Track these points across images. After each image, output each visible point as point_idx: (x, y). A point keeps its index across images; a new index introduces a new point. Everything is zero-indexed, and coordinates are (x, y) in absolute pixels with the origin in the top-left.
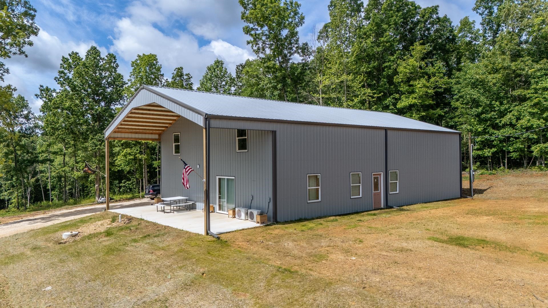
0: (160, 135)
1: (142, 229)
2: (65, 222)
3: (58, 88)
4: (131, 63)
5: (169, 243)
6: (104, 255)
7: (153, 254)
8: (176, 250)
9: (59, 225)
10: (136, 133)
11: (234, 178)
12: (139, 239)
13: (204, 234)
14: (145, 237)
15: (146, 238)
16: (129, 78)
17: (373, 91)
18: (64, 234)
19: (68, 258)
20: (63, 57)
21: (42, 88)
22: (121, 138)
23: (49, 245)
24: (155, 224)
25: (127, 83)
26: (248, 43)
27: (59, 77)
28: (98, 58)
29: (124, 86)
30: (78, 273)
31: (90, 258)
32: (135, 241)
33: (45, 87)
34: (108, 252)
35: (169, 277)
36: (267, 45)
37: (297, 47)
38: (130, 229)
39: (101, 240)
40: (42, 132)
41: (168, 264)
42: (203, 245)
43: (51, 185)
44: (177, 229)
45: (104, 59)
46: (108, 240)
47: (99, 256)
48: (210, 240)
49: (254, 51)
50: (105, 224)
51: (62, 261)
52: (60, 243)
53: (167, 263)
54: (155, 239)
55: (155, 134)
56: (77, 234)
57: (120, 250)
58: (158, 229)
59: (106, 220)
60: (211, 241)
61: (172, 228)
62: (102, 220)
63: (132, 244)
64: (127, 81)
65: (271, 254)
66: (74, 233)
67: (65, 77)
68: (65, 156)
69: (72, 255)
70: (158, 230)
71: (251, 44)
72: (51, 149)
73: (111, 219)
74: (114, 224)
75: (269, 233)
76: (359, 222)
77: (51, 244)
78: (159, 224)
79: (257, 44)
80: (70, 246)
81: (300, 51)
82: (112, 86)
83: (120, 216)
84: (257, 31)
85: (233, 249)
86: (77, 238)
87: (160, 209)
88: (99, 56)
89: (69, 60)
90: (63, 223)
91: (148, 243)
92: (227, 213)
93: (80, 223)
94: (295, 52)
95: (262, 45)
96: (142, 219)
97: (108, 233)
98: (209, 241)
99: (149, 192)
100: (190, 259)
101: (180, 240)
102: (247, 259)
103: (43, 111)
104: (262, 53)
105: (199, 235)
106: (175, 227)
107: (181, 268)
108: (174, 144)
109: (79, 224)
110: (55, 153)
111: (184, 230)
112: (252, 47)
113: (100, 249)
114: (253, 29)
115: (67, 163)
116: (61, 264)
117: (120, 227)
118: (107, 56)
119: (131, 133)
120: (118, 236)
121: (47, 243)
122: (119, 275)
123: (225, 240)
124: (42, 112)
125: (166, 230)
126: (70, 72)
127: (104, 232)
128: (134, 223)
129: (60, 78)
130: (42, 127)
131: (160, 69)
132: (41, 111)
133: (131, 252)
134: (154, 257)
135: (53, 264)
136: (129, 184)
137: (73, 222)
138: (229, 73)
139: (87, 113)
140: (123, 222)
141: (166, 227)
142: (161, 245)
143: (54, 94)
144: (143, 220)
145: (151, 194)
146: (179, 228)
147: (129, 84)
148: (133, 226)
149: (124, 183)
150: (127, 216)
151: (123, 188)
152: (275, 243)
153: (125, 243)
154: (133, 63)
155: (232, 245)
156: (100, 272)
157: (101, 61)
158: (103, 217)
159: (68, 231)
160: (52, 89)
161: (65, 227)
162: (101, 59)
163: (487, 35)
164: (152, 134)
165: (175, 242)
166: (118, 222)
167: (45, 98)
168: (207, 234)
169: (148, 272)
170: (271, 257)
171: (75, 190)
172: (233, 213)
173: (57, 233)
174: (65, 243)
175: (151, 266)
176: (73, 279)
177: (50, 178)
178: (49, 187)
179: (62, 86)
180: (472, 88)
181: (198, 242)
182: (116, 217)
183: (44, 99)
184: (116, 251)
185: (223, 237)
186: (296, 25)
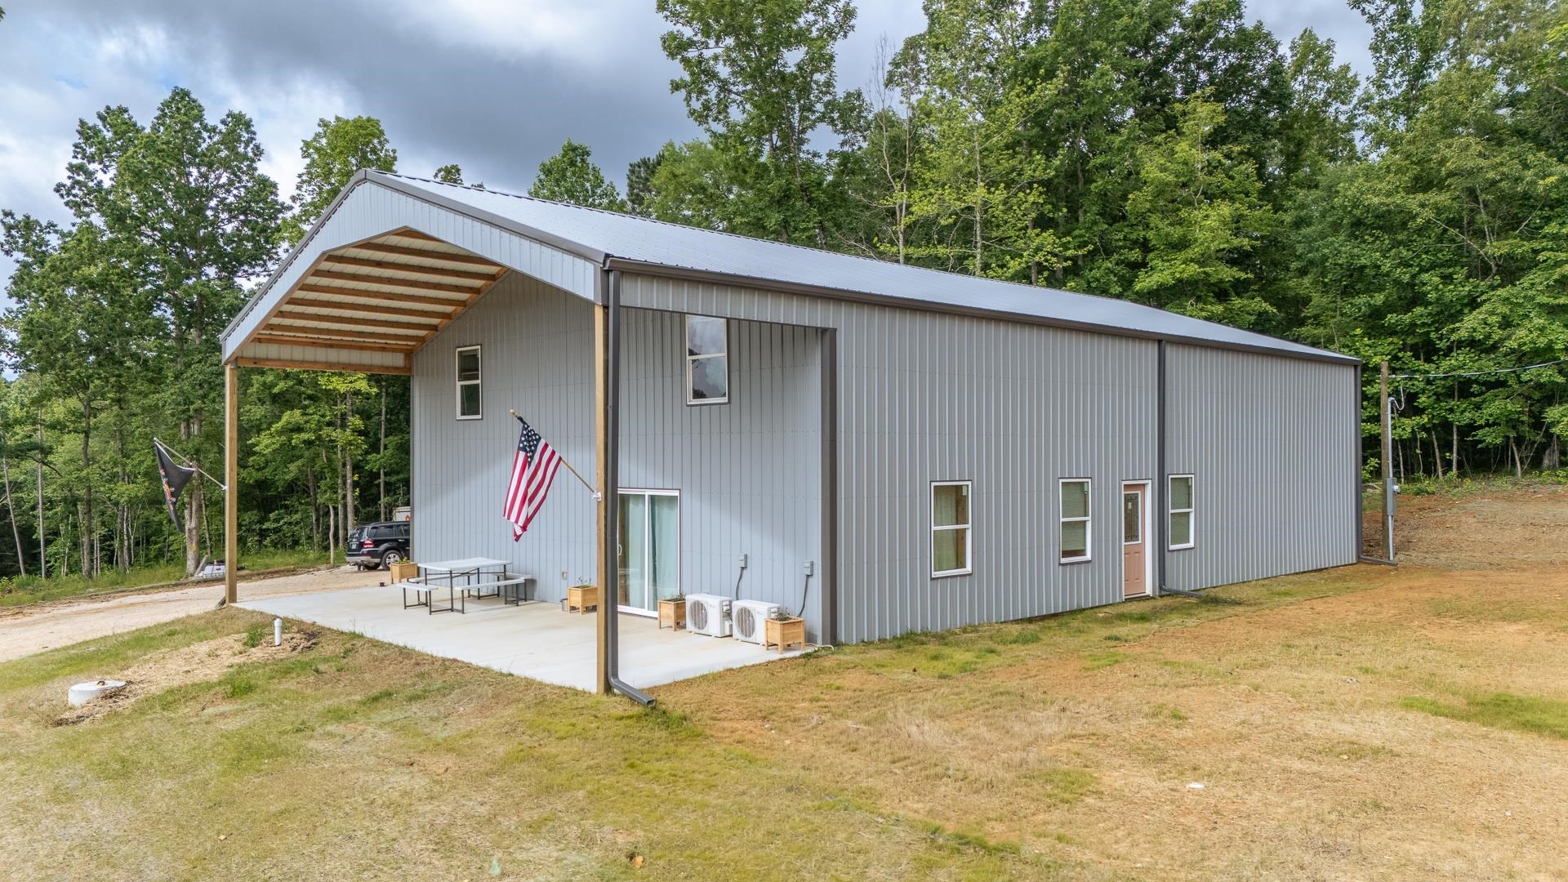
0: (409, 354)
1: (361, 670)
2: (80, 644)
3: (67, 220)
4: (302, 144)
5: (468, 723)
6: (224, 774)
7: (415, 768)
8: (501, 750)
9: (58, 656)
10: (331, 346)
11: (676, 493)
12: (354, 707)
13: (594, 690)
14: (376, 699)
15: (379, 705)
16: (295, 192)
17: (1064, 240)
18: (75, 688)
19: (84, 784)
20: (82, 123)
21: (9, 220)
22: (279, 360)
23: (18, 728)
24: (404, 653)
25: (291, 208)
26: (676, 87)
27: (69, 183)
28: (197, 125)
29: (280, 216)
30: (124, 849)
31: (170, 784)
32: (339, 715)
33: (19, 217)
34: (240, 760)
35: (497, 871)
36: (733, 96)
37: (826, 105)
38: (317, 671)
39: (210, 711)
40: (14, 360)
41: (483, 810)
42: (600, 734)
43: (46, 529)
44: (487, 670)
45: (214, 129)
46: (235, 713)
47: (202, 774)
48: (619, 711)
49: (692, 113)
50: (224, 653)
51: (60, 795)
52: (60, 723)
53: (477, 804)
54: (415, 707)
55: (394, 350)
56: (123, 688)
57: (285, 753)
58: (418, 669)
59: (226, 639)
60: (630, 717)
61: (468, 666)
62: (214, 638)
63: (329, 728)
64: (289, 202)
65: (872, 769)
66: (112, 684)
67: (91, 184)
68: (87, 436)
69: (103, 771)
70: (421, 675)
71: (683, 93)
72: (45, 415)
73: (244, 635)
74: (257, 654)
75: (829, 686)
76: (1113, 643)
77: (27, 723)
78: (419, 654)
79: (702, 92)
80: (97, 733)
81: (836, 115)
82: (242, 217)
83: (277, 623)
84: (704, 51)
85: (718, 749)
86: (125, 704)
87: (412, 599)
88: (199, 118)
89: (100, 131)
90: (73, 647)
91: (389, 723)
92: (655, 614)
93: (132, 648)
94: (821, 119)
95: (718, 96)
96: (354, 636)
97: (238, 687)
98: (621, 718)
99: (361, 545)
100: (564, 789)
101: (510, 711)
102: (790, 789)
103: (17, 295)
104: (716, 119)
105: (576, 693)
106: (482, 664)
107: (534, 828)
108: (459, 384)
109: (130, 653)
110: (56, 426)
111: (515, 672)
112: (688, 100)
113: (208, 745)
114: (691, 43)
115: (93, 458)
116: (56, 810)
117: (276, 662)
118: (223, 122)
119: (313, 344)
120: (274, 696)
121: (10, 720)
122: (287, 858)
123: (679, 712)
124: (15, 299)
125: (449, 676)
126: (107, 167)
127: (220, 683)
128: (328, 648)
129: (73, 188)
130: (14, 346)
131: (392, 164)
132: (10, 296)
133: (326, 758)
134: (420, 783)
135: (27, 809)
136: (290, 524)
137: (110, 643)
138: (607, 182)
139: (161, 300)
140: (287, 646)
141: (447, 664)
142: (440, 733)
143: (54, 240)
144: (361, 636)
145: (369, 553)
146: (496, 667)
147: (297, 210)
148: (326, 660)
149: (277, 521)
150: (302, 622)
151: (273, 537)
152: (867, 723)
153: (303, 723)
154: (307, 144)
155: (708, 732)
156: (209, 846)
157: (205, 135)
158: (215, 627)
159: (90, 678)
160: (44, 224)
161: (79, 660)
162: (205, 128)
163: (1388, 81)
164: (383, 349)
165: (491, 721)
166: (271, 644)
167: (23, 250)
168: (608, 688)
169: (403, 846)
170: (878, 783)
171: (122, 541)
172: (676, 612)
173: (49, 684)
174: (80, 718)
175: (413, 822)
176: (104, 872)
177: (44, 504)
178: (40, 534)
179: (79, 214)
180: (1353, 236)
181: (581, 722)
182: (264, 626)
183: (19, 255)
184: (269, 756)
185: (668, 701)
186: (830, 35)
